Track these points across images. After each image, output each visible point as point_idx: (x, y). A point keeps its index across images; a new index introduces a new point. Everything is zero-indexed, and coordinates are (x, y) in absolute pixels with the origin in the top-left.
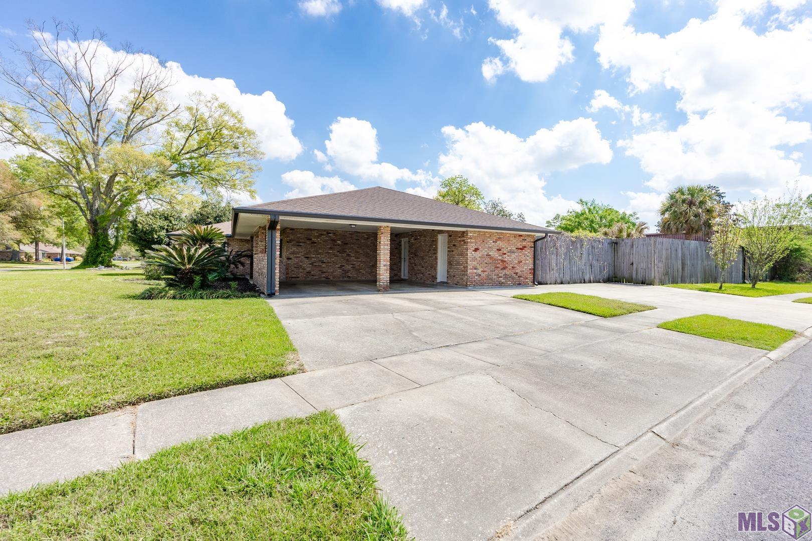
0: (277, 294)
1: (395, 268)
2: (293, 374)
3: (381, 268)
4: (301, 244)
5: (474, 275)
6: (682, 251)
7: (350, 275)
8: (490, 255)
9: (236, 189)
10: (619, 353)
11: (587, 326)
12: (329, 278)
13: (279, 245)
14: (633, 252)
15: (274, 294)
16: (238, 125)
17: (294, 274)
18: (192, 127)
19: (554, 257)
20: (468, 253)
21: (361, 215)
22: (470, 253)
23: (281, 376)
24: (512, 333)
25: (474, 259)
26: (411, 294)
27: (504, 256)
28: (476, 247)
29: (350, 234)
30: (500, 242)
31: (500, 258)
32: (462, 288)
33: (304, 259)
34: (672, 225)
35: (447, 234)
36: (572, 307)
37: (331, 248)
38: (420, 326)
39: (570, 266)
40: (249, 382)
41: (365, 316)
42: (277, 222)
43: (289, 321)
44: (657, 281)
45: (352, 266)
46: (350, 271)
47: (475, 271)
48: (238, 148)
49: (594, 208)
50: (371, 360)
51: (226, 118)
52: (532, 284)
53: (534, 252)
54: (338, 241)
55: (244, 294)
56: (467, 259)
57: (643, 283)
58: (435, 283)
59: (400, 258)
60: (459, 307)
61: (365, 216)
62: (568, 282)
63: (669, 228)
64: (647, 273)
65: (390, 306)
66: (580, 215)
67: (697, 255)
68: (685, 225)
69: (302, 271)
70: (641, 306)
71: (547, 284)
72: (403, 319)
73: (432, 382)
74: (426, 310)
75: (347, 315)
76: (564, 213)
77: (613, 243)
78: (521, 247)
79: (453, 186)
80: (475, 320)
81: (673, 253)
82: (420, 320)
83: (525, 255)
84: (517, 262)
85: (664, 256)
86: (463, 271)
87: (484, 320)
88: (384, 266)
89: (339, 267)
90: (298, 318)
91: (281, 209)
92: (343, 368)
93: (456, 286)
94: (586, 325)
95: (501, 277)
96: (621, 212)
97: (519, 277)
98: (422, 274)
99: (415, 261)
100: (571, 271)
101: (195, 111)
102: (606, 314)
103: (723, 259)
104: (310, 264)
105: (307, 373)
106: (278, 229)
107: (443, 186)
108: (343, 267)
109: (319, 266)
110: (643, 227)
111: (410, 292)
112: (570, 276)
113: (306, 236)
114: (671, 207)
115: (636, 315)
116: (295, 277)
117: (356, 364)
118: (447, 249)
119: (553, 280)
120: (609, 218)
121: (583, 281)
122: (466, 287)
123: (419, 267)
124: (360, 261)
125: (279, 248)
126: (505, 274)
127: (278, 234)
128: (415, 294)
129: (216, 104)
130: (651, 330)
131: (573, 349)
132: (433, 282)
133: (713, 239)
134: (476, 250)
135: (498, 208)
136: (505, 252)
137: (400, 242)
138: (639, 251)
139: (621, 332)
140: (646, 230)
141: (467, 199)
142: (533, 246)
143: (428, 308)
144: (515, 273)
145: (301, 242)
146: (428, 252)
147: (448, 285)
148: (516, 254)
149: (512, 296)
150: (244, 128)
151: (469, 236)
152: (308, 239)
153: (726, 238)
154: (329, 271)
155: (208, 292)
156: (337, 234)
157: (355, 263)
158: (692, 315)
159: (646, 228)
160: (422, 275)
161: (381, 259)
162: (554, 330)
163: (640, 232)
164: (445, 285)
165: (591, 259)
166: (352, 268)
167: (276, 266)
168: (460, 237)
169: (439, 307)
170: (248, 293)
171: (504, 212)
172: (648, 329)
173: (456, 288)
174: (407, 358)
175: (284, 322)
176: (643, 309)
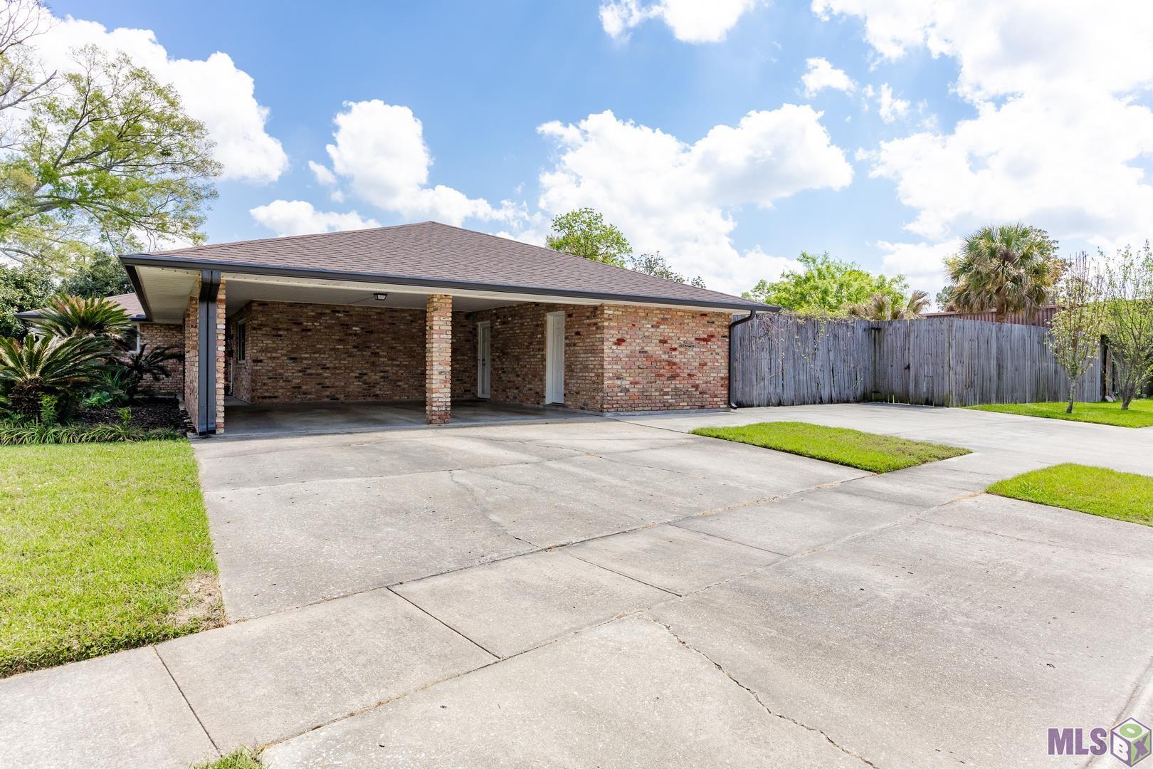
0: (221, 431)
1: (465, 377)
2: (191, 631)
3: (434, 377)
4: (281, 333)
5: (616, 389)
6: (997, 343)
7: (378, 392)
8: (646, 352)
9: (166, 231)
10: (932, 556)
11: (848, 493)
12: (337, 399)
13: (224, 332)
14: (909, 343)
15: (214, 432)
16: (168, 112)
17: (267, 391)
18: (80, 112)
19: (765, 355)
20: (605, 347)
21: (392, 271)
22: (608, 348)
23: (158, 640)
24: (699, 510)
25: (617, 359)
26: (493, 429)
27: (674, 353)
28: (619, 336)
29: (378, 313)
30: (666, 327)
31: (665, 357)
32: (592, 415)
33: (288, 361)
34: (972, 298)
35: (563, 313)
36: (812, 452)
37: (340, 340)
38: (506, 497)
39: (794, 371)
40: (71, 660)
41: (392, 477)
42: (218, 285)
43: (226, 492)
44: (954, 398)
45: (382, 374)
46: (378, 384)
47: (619, 382)
48: (169, 155)
49: (828, 267)
50: (389, 586)
51: (145, 97)
52: (725, 406)
53: (730, 345)
54: (355, 326)
55: (151, 432)
56: (602, 359)
57: (929, 402)
58: (541, 406)
59: (475, 359)
60: (588, 454)
61: (401, 274)
62: (790, 402)
63: (967, 301)
64: (935, 384)
65: (447, 455)
66: (804, 281)
67: (1024, 350)
68: (995, 297)
69: (284, 384)
70: (941, 447)
71: (752, 406)
72: (471, 484)
73: (524, 649)
74: (522, 463)
75: (354, 477)
76: (775, 278)
77: (873, 328)
78: (706, 336)
79: (576, 228)
80: (620, 483)
81: (983, 346)
82: (507, 484)
83: (712, 352)
84: (697, 364)
85: (966, 354)
86: (594, 383)
87: (639, 483)
88: (441, 373)
89: (356, 377)
90: (248, 483)
91: (225, 258)
92: (318, 612)
93: (582, 411)
94: (845, 489)
95: (667, 394)
96: (875, 276)
97: (701, 393)
98: (517, 388)
99: (503, 363)
100: (797, 382)
101: (84, 83)
102: (880, 466)
103: (1074, 358)
104: (300, 371)
105: (227, 628)
106: (221, 301)
107: (558, 227)
108: (365, 377)
109: (318, 375)
110: (921, 300)
111: (490, 425)
112: (795, 391)
113: (290, 317)
114: (970, 264)
115: (936, 467)
116: (270, 397)
117: (351, 599)
118: (564, 342)
119: (764, 398)
120: (856, 285)
121: (818, 400)
122: (601, 414)
123: (512, 377)
124: (398, 366)
125: (224, 337)
126: (676, 388)
127: (221, 311)
128: (502, 428)
129: (126, 71)
130: (977, 499)
131: (832, 546)
132: (538, 404)
133: (1055, 321)
134: (620, 342)
135: (657, 269)
136: (674, 346)
137: (475, 329)
138: (920, 344)
139: (921, 504)
140: (927, 306)
141: (600, 252)
142: (727, 334)
143: (525, 457)
144: (693, 387)
145: (280, 329)
146: (528, 348)
147: (566, 409)
148: (694, 349)
149: (691, 430)
150: (181, 117)
151: (606, 316)
152: (295, 323)
153: (1080, 319)
154: (337, 384)
155: (72, 428)
156: (351, 313)
157: (387, 368)
158: (1046, 466)
159: (926, 303)
160: (516, 391)
161: (434, 359)
162: (782, 502)
163: (915, 311)
164: (561, 409)
165: (832, 358)
166: (381, 377)
167: (218, 375)
168: (588, 318)
169: (548, 454)
170: (159, 430)
171: (667, 276)
172: (971, 496)
173: (582, 415)
174: (473, 580)
175: (211, 495)
176: (945, 454)
